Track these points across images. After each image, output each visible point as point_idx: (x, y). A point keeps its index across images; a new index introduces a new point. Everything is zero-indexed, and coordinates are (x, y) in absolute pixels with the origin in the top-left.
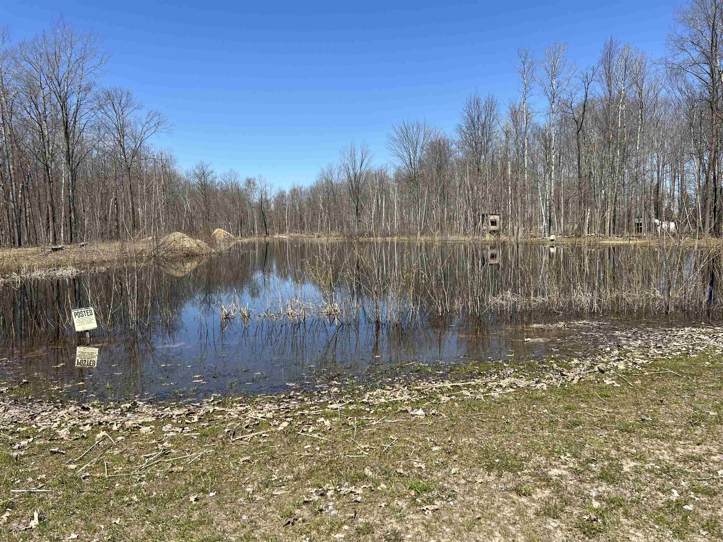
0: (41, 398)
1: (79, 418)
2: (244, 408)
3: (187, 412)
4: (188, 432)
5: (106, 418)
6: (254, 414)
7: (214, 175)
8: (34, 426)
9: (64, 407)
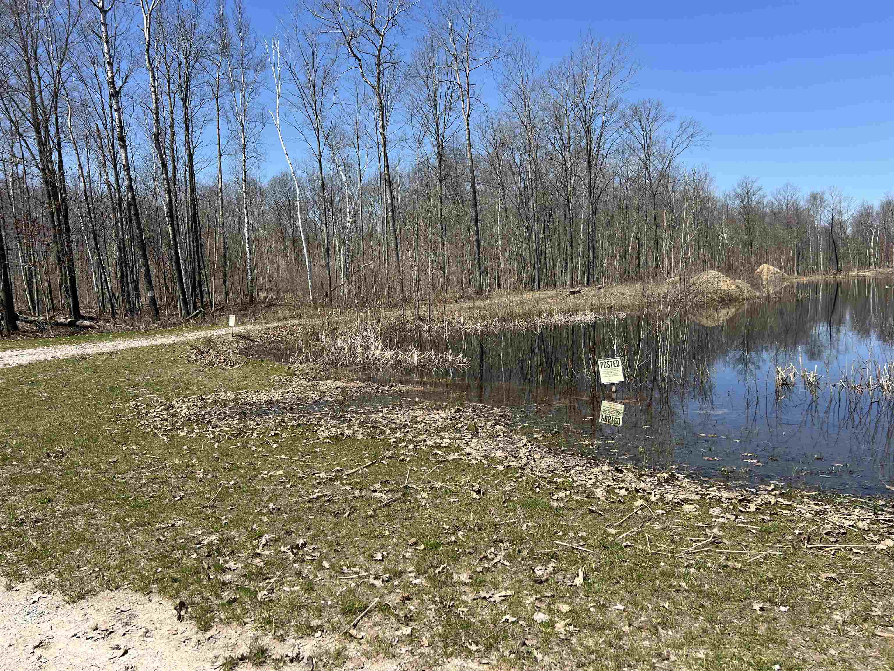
0: (573, 451)
1: (613, 479)
2: (821, 508)
3: (740, 498)
4: (743, 523)
5: (642, 485)
6: (837, 519)
7: (762, 193)
8: (570, 479)
9: (596, 465)
